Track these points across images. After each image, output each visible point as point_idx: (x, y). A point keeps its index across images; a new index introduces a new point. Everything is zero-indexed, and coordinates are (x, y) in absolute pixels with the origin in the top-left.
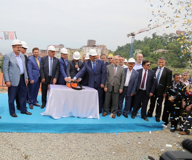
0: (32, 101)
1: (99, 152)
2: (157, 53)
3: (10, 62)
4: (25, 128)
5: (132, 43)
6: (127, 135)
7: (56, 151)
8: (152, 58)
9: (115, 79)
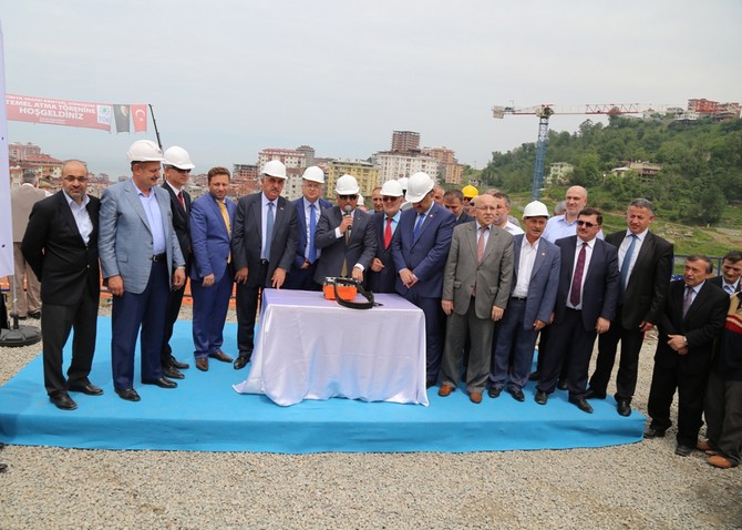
0: (206, 344)
1: (427, 520)
2: (623, 175)
3: (119, 214)
4: (181, 435)
5: (539, 142)
6: (521, 459)
7: (281, 515)
8: (609, 194)
9: (481, 272)
